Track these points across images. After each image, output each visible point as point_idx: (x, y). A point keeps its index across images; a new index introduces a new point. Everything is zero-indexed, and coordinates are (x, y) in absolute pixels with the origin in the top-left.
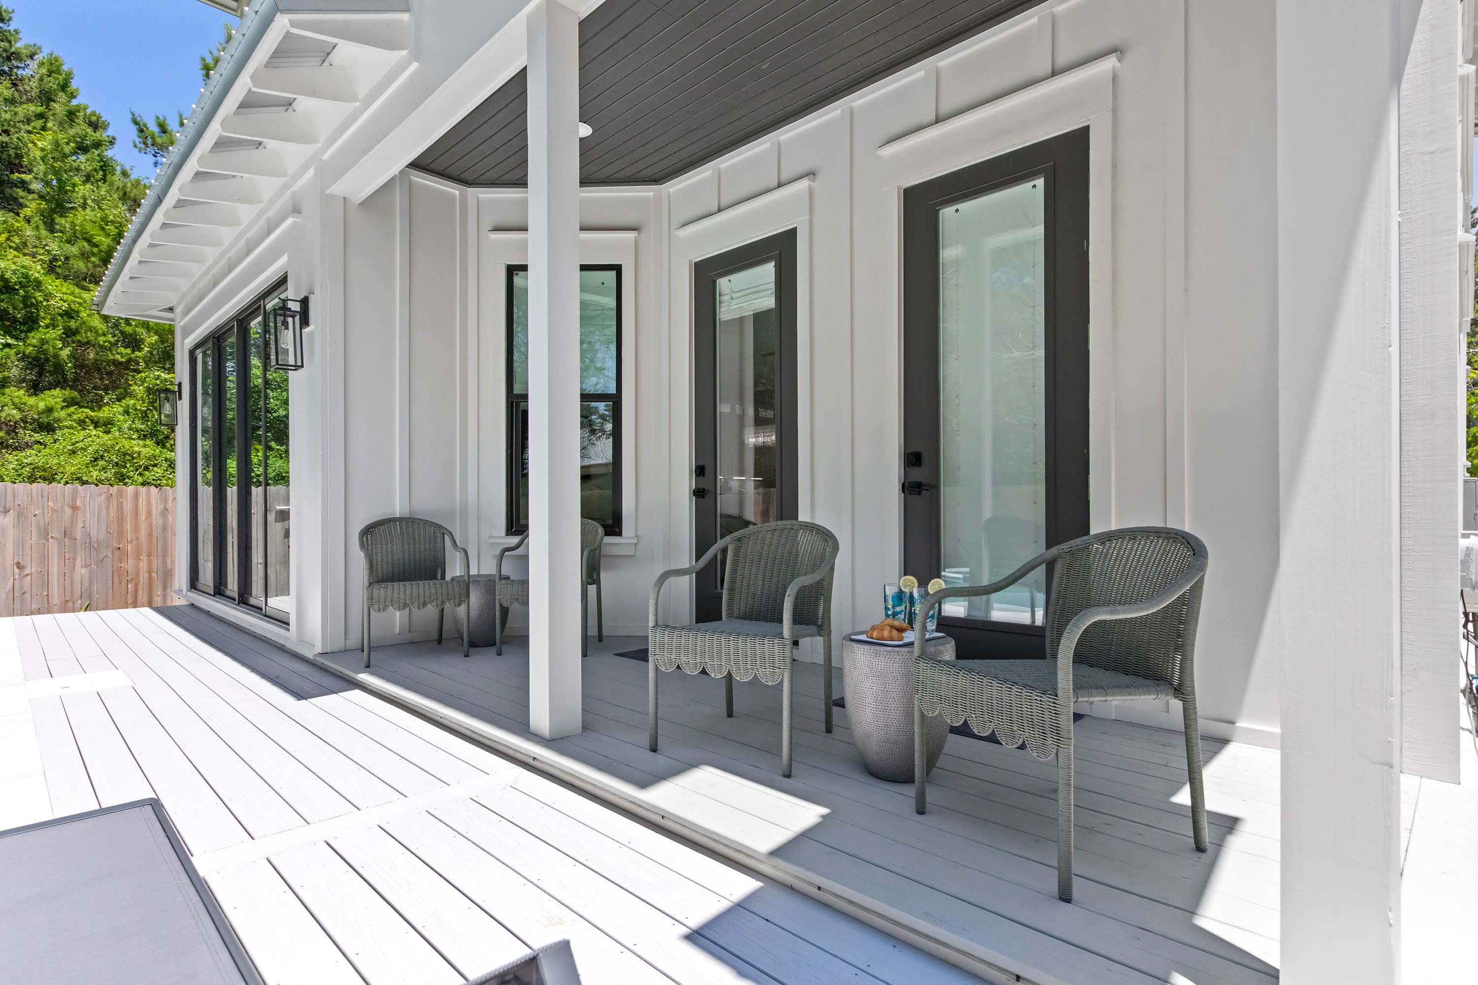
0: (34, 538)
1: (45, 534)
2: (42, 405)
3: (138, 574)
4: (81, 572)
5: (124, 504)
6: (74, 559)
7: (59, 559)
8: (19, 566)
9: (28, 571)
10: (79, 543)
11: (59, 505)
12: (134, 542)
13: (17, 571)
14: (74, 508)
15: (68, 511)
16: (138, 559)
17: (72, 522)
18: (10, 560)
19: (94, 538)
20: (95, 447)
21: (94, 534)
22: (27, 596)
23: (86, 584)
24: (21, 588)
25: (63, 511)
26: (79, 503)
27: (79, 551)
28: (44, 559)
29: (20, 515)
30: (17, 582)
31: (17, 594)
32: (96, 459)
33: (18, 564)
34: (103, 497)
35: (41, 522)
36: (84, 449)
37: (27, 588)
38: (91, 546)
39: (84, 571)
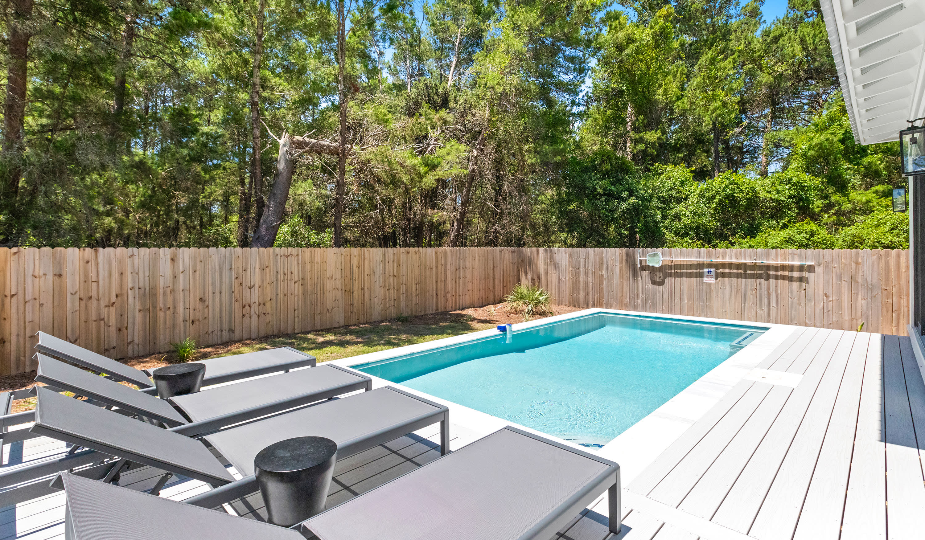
0: (834, 280)
1: (840, 278)
2: (864, 199)
3: (899, 308)
4: (861, 302)
5: (890, 261)
6: (857, 294)
7: (848, 293)
8: (826, 295)
9: (831, 299)
10: (860, 284)
11: (848, 261)
12: (897, 286)
13: (825, 298)
14: (857, 263)
15: (853, 265)
16: (900, 296)
17: (856, 272)
18: (821, 292)
19: (870, 283)
20: (892, 221)
21: (869, 280)
22: (830, 313)
23: (865, 310)
24: (828, 307)
25: (850, 265)
26: (860, 260)
27: (860, 289)
28: (840, 293)
29: (827, 267)
30: (825, 304)
31: (825, 311)
32: (893, 229)
33: (826, 294)
34: (875, 257)
35: (838, 271)
36: (885, 223)
37: (830, 308)
38: (869, 288)
39: (863, 302)
